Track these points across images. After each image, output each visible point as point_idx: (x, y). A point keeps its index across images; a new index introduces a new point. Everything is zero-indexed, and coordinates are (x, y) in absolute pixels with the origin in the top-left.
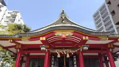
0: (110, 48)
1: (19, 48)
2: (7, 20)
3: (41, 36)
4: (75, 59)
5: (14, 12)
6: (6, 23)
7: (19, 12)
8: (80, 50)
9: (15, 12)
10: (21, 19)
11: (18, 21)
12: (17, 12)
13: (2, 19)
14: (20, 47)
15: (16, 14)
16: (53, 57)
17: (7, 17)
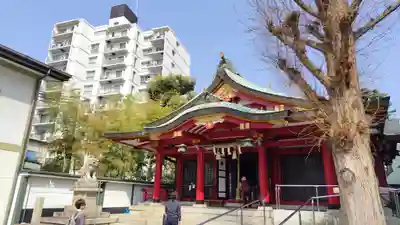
2: (147, 59)
5: (156, 32)
6: (145, 66)
7: (167, 30)
9: (159, 30)
10: (178, 44)
11: (171, 54)
12: (163, 31)
13: (136, 59)
15: (162, 37)
17: (144, 51)
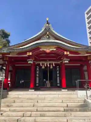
0: (89, 60)
1: (7, 61)
3: (28, 52)
4: (58, 69)
8: (62, 62)
14: (7, 59)
16: (37, 67)
